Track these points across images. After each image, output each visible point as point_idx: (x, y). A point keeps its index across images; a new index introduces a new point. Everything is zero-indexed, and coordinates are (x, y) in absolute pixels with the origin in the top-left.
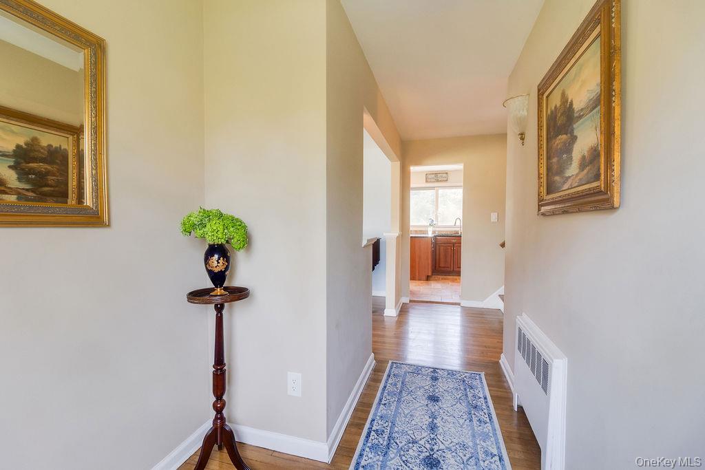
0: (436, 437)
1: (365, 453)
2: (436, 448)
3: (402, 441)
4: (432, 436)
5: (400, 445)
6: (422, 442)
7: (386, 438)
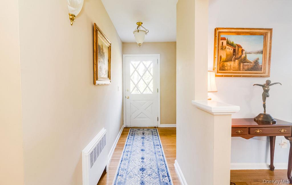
0: (141, 179)
1: (165, 168)
2: (141, 174)
3: (154, 175)
4: (142, 179)
5: (154, 173)
6: (147, 176)
7: (160, 174)
